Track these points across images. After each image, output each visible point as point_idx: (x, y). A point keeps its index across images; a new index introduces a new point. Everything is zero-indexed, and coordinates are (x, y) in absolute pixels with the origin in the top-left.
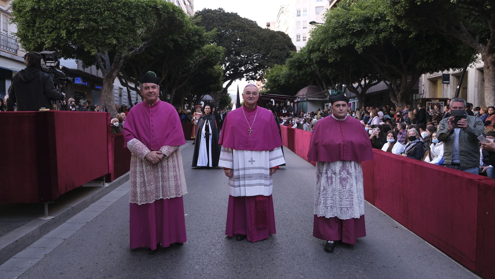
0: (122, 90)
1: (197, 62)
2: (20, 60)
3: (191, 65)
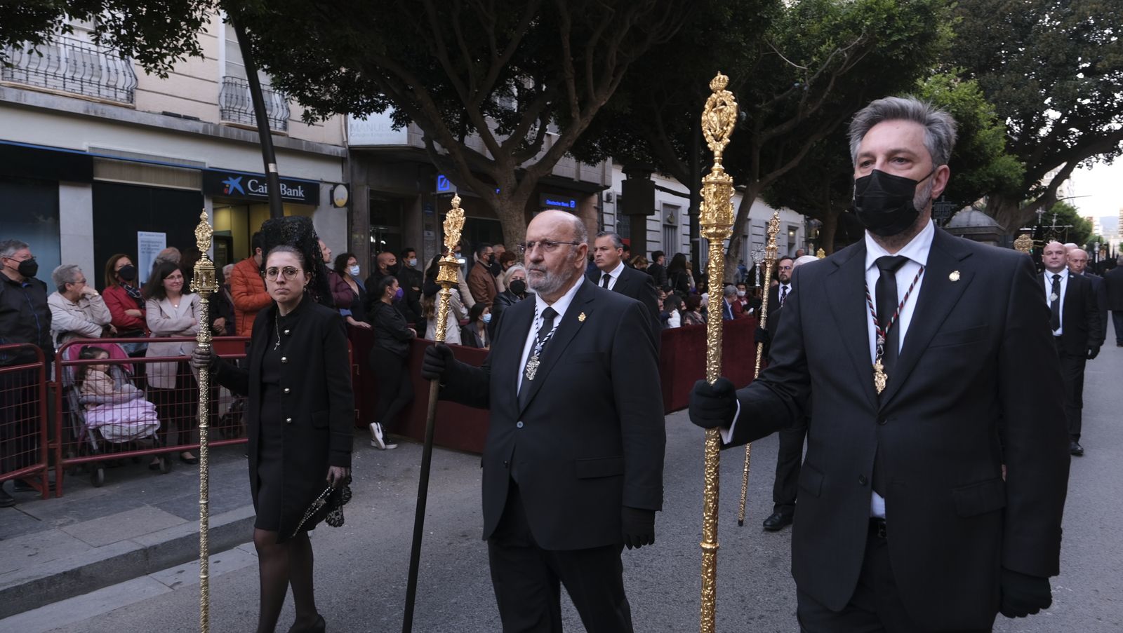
0: (680, 210)
1: (824, 66)
2: (142, 122)
3: (800, 80)
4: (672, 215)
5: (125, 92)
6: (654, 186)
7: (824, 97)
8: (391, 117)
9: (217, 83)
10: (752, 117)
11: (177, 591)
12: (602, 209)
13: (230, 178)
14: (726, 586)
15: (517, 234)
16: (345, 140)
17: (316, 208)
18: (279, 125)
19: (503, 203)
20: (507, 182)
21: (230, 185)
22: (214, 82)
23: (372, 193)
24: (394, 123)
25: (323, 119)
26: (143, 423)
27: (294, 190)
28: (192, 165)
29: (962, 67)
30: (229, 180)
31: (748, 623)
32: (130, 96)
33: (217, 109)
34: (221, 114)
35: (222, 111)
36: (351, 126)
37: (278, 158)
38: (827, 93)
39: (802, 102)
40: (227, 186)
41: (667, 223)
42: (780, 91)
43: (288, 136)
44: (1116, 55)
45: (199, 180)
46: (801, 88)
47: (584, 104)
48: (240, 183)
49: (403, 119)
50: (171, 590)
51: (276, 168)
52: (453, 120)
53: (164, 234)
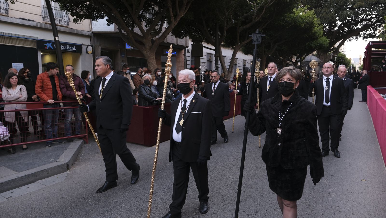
1: (262, 4)
2: (12, 22)
3: (253, 9)
4: (210, 57)
5: (5, 10)
6: (203, 46)
7: (262, 15)
8: (106, 21)
9: (41, 7)
10: (237, 22)
11: (9, 200)
12: (186, 55)
13: (47, 43)
14: (217, 192)
15: (152, 63)
16: (91, 29)
17: (81, 54)
18: (66, 23)
19: (147, 52)
20: (148, 44)
21: (47, 46)
22: (39, 7)
23: (102, 49)
24: (107, 23)
25: (81, 21)
26: (3, 135)
27: (72, 48)
28: (32, 38)
29: (309, 5)
30: (47, 44)
31: (223, 206)
32: (6, 12)
33: (41, 17)
34: (43, 19)
35: (43, 18)
36: (93, 24)
37: (59, 35)
38: (262, 14)
39: (254, 17)
40: (46, 46)
41: (209, 60)
42: (247, 13)
43: (69, 27)
44: (360, 3)
45: (35, 44)
46: (254, 11)
47: (175, 16)
48: (51, 45)
49: (111, 22)
50: (7, 200)
51: (58, 38)
52: (130, 22)
53: (23, 64)
